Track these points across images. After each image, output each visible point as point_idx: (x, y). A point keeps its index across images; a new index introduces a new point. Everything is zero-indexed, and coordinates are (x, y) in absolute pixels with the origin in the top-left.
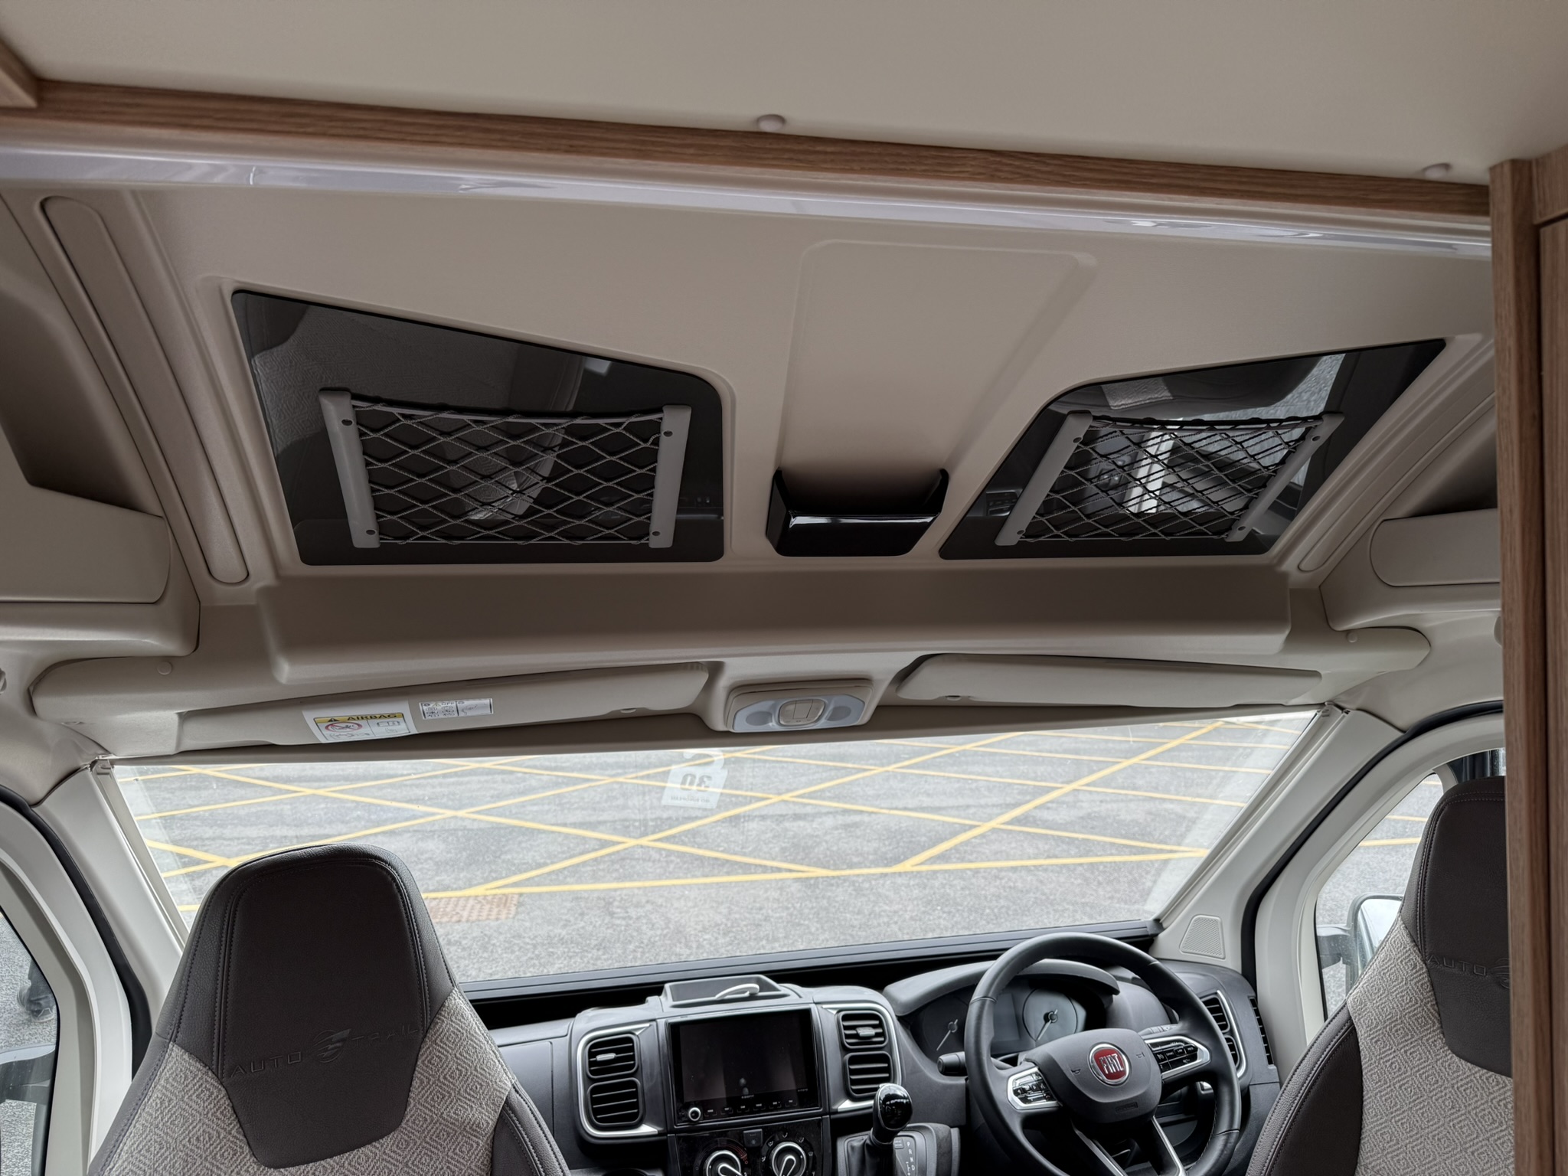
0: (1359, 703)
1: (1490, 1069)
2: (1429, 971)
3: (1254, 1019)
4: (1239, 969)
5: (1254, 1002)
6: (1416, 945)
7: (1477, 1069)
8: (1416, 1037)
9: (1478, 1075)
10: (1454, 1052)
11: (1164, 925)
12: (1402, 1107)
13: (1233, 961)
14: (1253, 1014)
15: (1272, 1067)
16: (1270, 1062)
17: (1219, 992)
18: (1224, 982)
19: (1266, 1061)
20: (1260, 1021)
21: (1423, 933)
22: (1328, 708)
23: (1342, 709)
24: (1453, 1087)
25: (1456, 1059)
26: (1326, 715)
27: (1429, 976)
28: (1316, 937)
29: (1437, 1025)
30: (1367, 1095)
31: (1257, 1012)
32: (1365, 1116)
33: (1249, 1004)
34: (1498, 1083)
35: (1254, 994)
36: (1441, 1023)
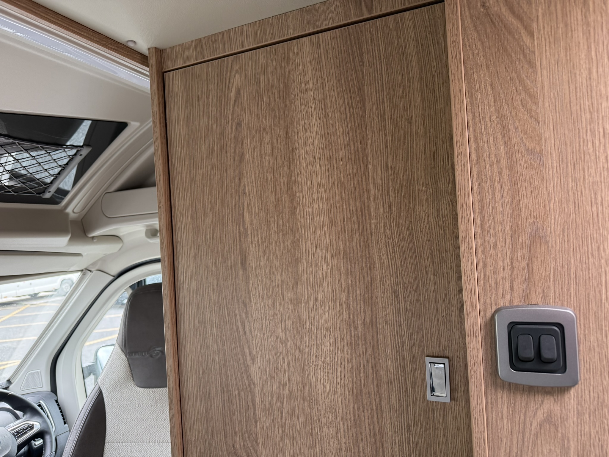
0: (97, 268)
1: (150, 388)
2: (128, 360)
3: (57, 408)
4: (49, 389)
5: (57, 401)
6: (123, 351)
7: (146, 389)
8: (124, 386)
9: (146, 392)
10: (138, 386)
11: (12, 382)
12: (121, 413)
13: (47, 387)
14: (57, 406)
15: (66, 425)
16: (65, 423)
17: (41, 401)
18: (43, 397)
19: (63, 423)
20: (60, 408)
21: (125, 346)
22: (85, 271)
23: (90, 271)
24: (138, 399)
25: (139, 388)
26: (84, 274)
27: (128, 361)
28: (82, 368)
29: (132, 378)
30: (107, 415)
31: (58, 405)
32: (107, 423)
33: (55, 402)
34: (153, 392)
35: (56, 398)
36: (133, 377)
